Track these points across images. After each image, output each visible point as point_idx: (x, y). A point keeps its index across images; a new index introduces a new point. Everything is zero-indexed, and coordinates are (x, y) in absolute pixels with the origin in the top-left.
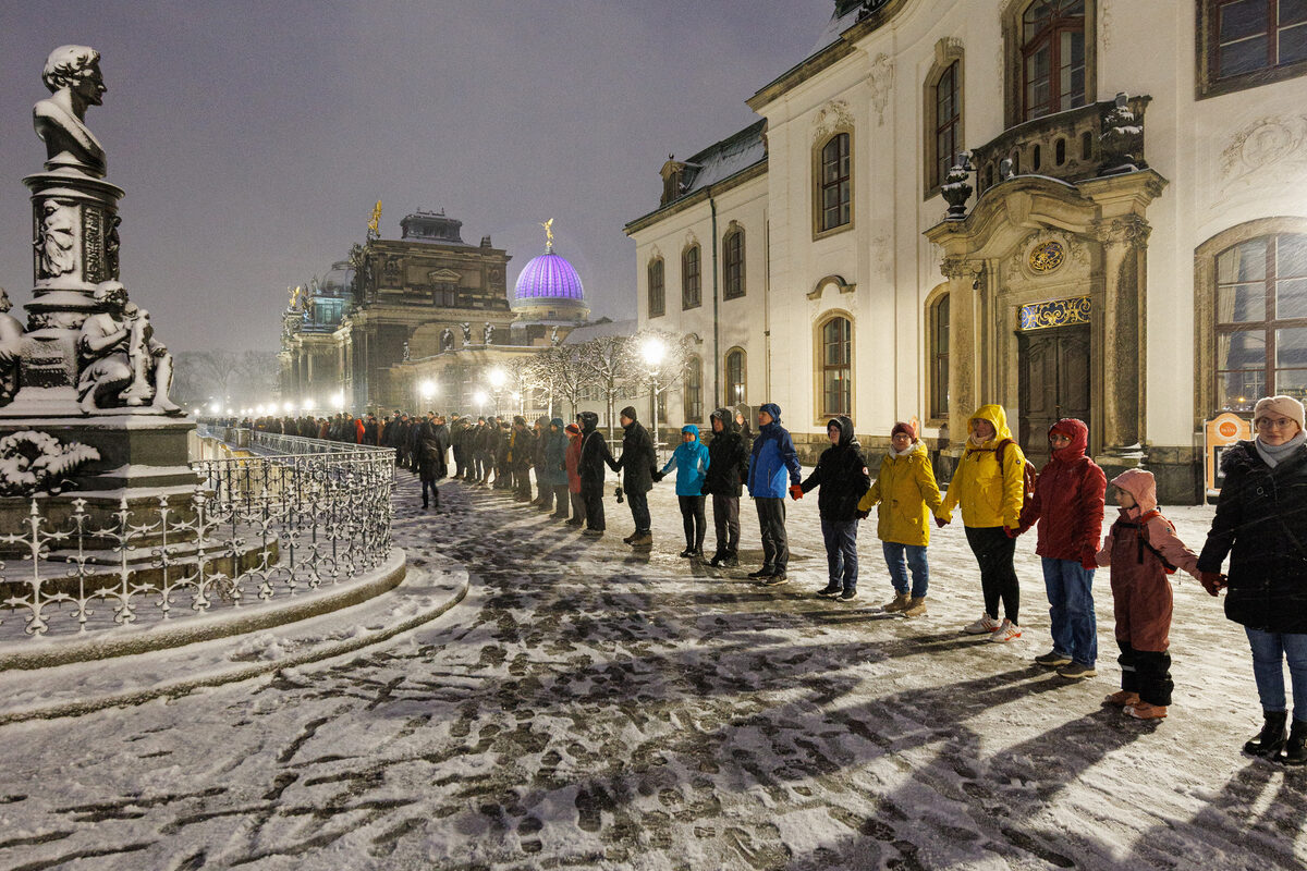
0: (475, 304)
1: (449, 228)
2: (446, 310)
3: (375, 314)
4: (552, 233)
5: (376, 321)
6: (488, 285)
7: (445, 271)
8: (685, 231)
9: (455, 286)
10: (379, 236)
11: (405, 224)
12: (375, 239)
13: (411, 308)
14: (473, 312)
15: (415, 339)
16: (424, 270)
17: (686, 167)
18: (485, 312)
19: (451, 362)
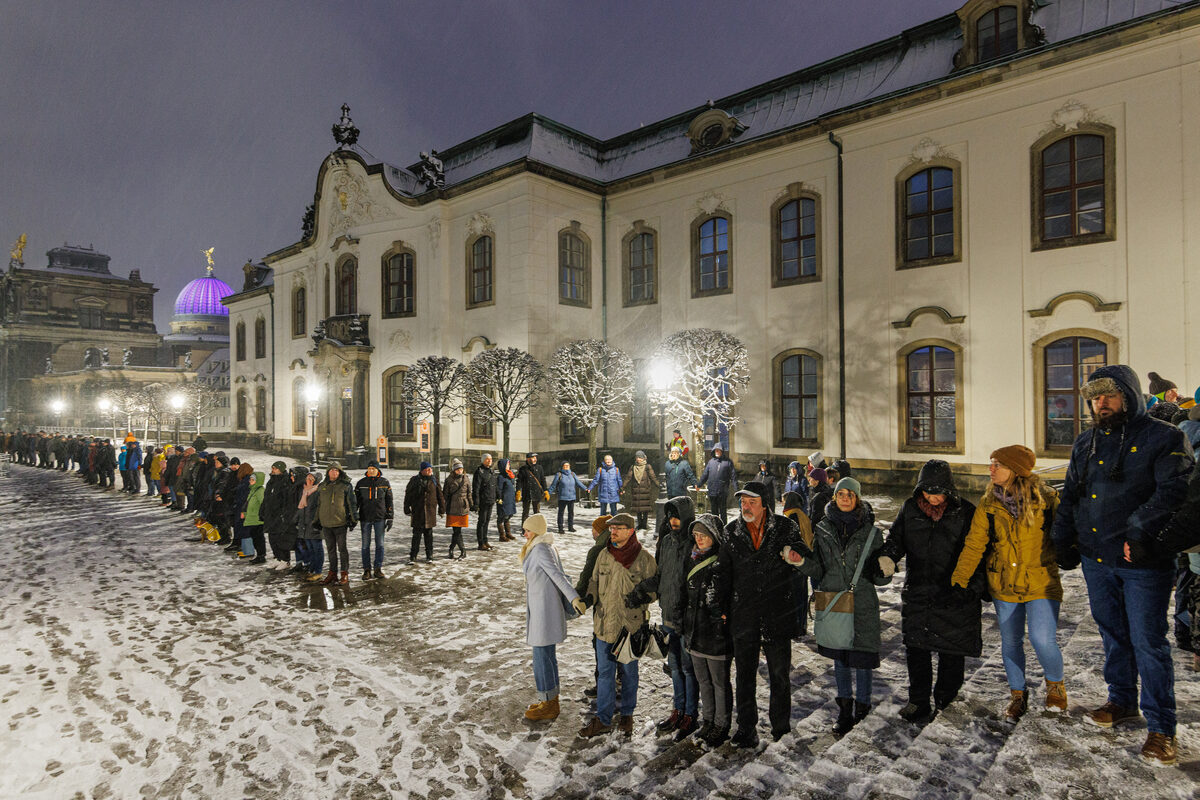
0: (121, 327)
1: (99, 262)
2: (91, 331)
3: (17, 332)
4: (213, 259)
5: (17, 338)
6: (135, 311)
7: (92, 298)
8: (257, 310)
9: (102, 311)
10: (22, 264)
11: (52, 256)
12: (18, 267)
13: (55, 328)
14: (120, 333)
15: (58, 356)
16: (70, 296)
17: (259, 269)
18: (132, 334)
19: (91, 378)
